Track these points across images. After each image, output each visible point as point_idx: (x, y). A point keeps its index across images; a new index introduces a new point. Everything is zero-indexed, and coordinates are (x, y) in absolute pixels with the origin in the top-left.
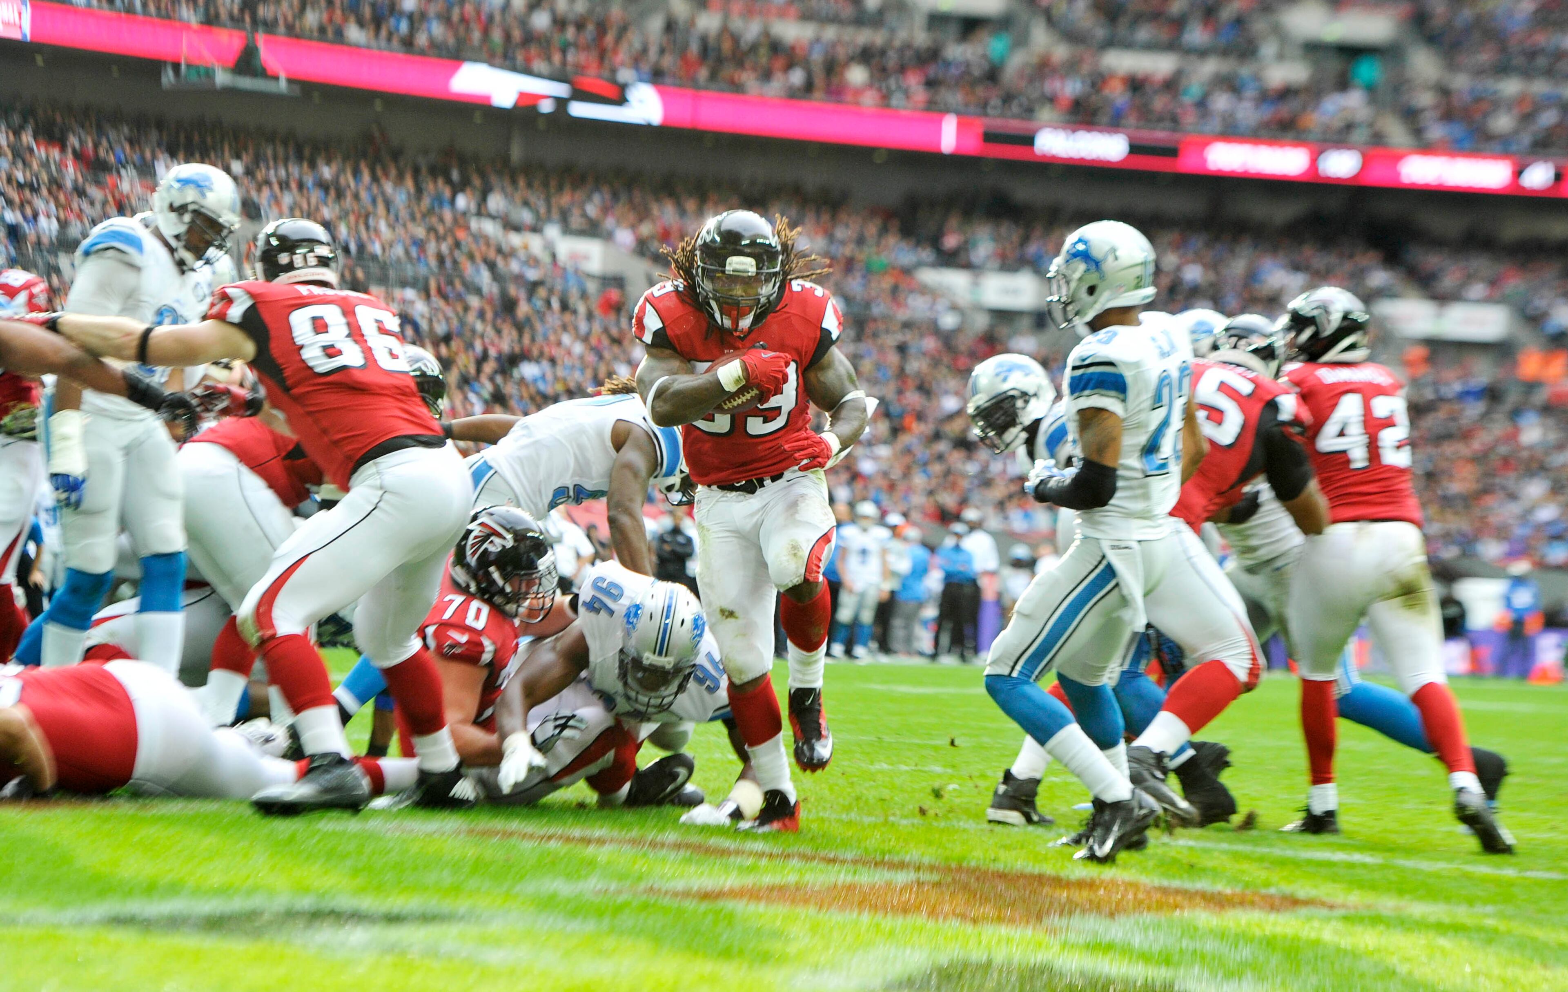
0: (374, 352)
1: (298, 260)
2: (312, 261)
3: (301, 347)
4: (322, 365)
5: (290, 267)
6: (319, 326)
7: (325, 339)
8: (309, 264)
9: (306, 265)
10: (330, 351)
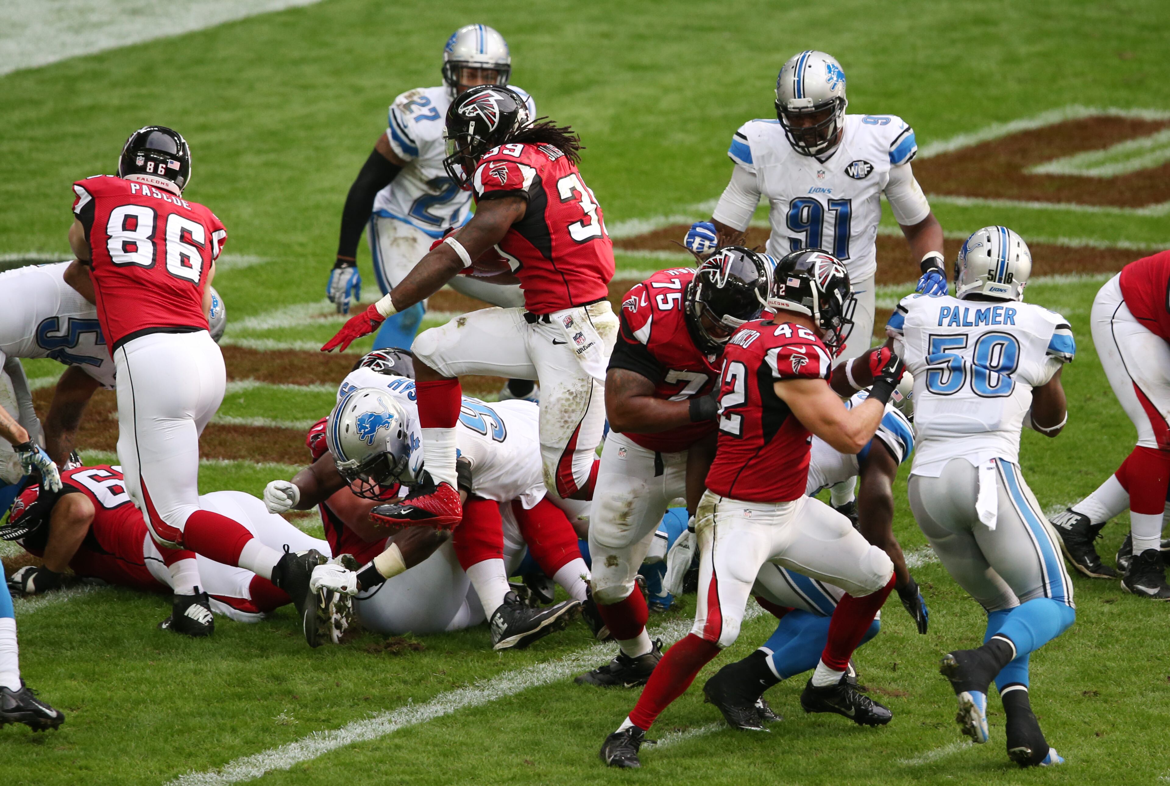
0: (168, 256)
1: (150, 166)
2: (161, 170)
3: (110, 237)
4: (119, 256)
5: (142, 170)
6: (130, 224)
7: (129, 236)
8: (159, 172)
9: (155, 172)
10: (129, 247)
